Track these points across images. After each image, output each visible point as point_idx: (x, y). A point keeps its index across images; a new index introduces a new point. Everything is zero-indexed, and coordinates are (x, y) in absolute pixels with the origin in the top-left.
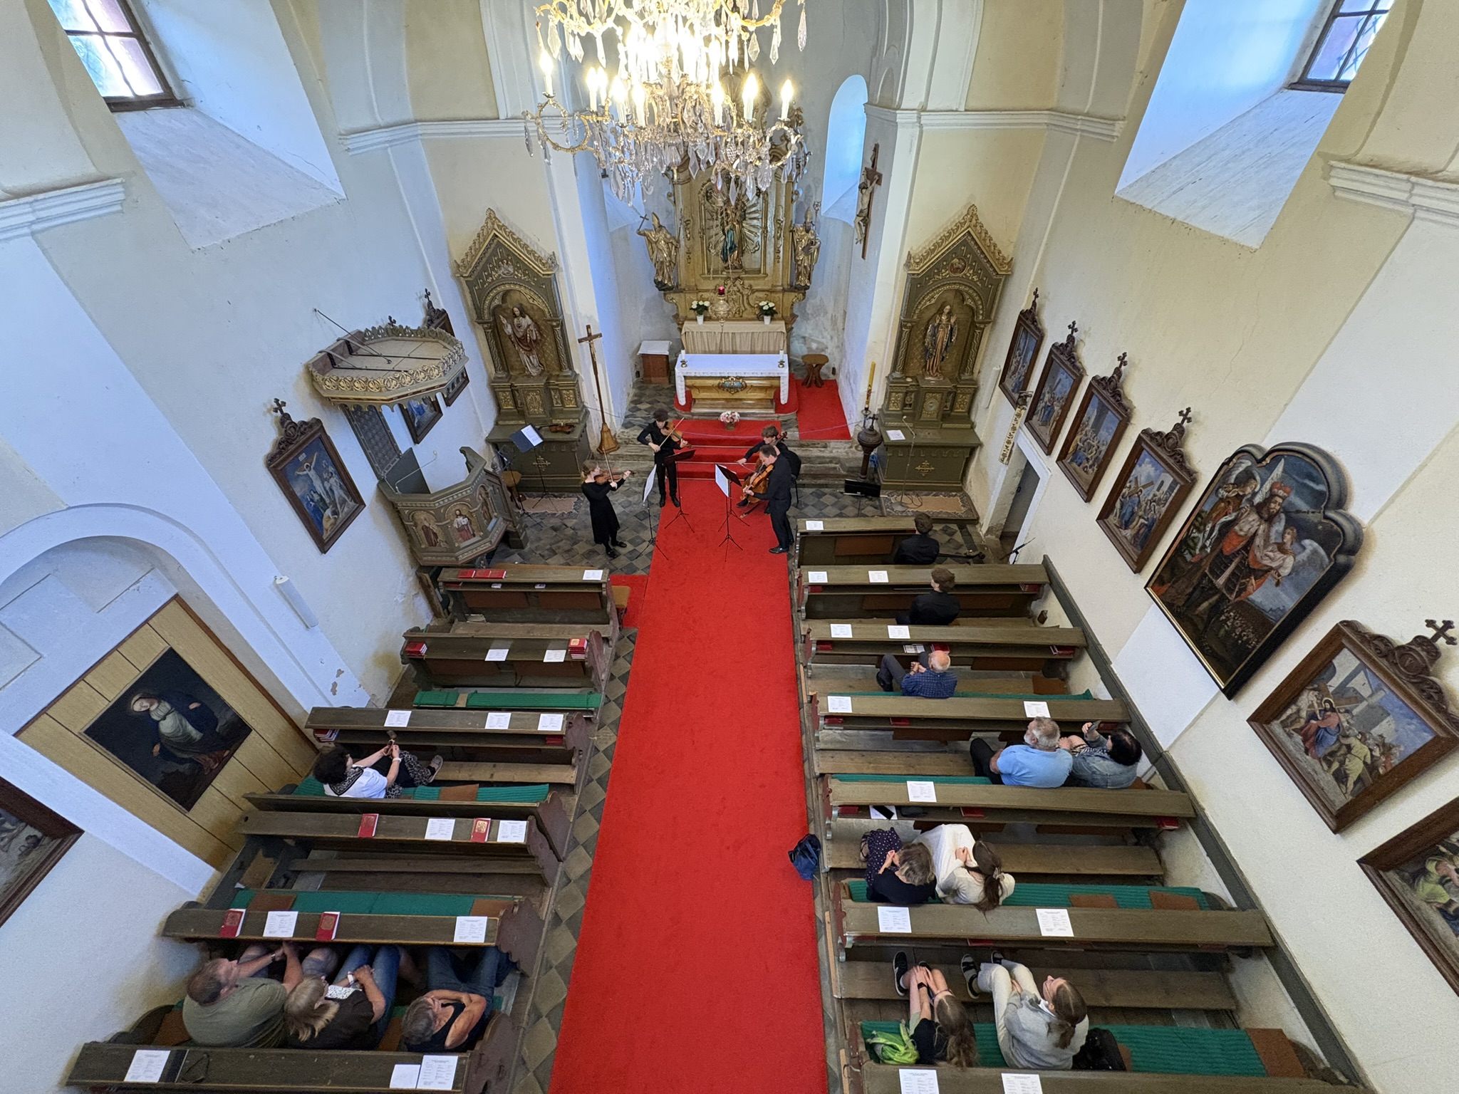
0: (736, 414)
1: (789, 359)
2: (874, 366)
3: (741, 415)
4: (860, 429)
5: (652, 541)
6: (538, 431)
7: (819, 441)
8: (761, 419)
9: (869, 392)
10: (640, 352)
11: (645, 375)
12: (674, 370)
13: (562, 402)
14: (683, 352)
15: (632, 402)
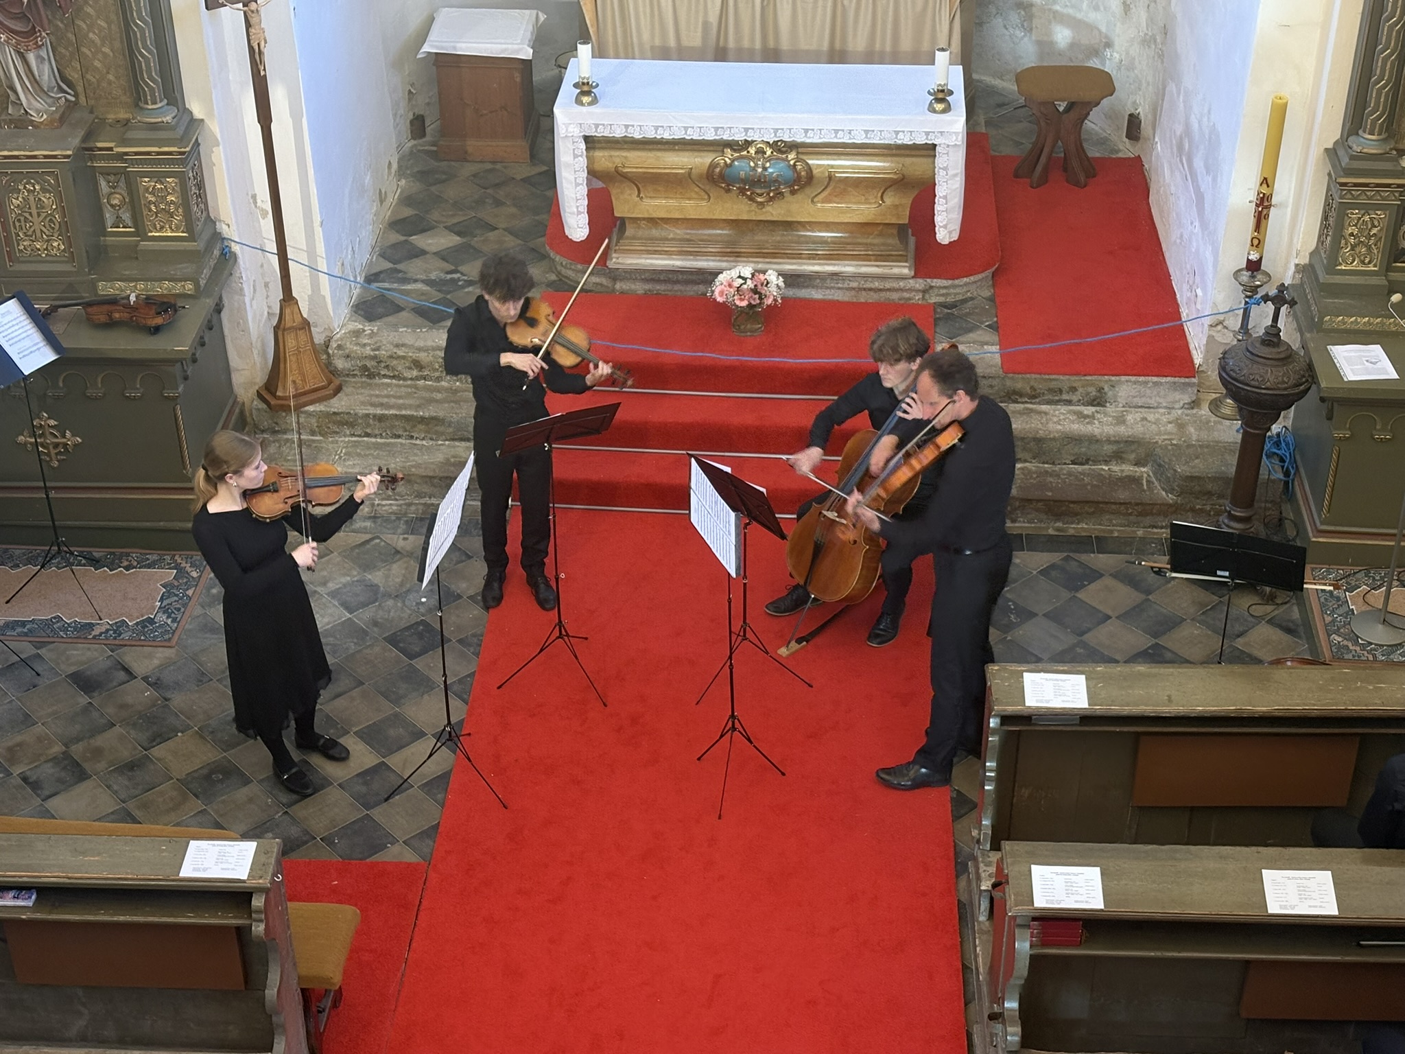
0: (772, 276)
1: (969, 83)
2: (1279, 113)
3: (791, 279)
4: (1227, 339)
5: (450, 736)
6: (41, 320)
7: (1075, 380)
8: (863, 298)
9: (1263, 204)
10: (426, 48)
11: (443, 132)
12: (550, 115)
13: (137, 220)
14: (584, 50)
15: (396, 225)
